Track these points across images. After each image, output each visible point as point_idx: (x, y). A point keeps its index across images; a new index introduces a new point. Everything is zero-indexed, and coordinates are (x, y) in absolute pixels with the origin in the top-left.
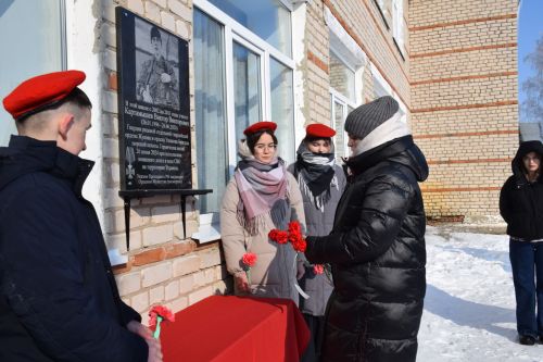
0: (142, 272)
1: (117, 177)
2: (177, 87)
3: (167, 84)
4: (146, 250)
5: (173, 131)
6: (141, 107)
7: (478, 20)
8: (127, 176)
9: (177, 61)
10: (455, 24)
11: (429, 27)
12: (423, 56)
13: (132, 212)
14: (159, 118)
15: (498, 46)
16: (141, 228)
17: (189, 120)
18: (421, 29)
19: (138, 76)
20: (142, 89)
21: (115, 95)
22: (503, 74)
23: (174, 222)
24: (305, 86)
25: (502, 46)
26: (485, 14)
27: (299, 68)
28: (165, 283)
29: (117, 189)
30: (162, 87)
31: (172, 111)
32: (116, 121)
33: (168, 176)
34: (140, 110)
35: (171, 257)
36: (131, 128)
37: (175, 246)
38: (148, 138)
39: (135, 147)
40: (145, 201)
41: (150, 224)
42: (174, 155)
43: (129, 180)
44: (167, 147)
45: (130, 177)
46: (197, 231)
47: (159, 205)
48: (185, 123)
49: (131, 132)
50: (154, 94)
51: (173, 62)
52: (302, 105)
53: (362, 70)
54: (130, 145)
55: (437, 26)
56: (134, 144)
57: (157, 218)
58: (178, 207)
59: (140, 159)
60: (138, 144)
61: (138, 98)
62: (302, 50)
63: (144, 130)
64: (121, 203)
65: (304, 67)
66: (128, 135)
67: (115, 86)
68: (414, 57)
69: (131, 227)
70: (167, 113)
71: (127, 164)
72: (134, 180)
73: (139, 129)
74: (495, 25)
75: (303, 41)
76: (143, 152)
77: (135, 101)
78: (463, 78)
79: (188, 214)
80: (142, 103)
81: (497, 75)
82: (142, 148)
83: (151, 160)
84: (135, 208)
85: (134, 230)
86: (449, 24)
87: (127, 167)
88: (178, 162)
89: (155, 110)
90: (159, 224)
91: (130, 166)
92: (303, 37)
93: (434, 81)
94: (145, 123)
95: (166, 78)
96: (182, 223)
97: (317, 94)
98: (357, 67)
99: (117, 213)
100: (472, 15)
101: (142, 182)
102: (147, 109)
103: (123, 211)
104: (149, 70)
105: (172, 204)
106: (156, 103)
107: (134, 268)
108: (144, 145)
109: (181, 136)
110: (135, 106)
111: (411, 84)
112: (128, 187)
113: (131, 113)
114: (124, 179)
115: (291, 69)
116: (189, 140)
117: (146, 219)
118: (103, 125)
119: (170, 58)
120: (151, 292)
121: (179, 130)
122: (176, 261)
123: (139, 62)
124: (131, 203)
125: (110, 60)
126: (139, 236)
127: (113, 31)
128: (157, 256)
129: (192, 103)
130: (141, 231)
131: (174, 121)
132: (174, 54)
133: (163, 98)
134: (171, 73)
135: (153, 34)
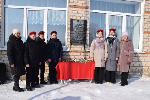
2: (83, 27)
3: (80, 28)
9: (83, 24)
23: (82, 47)
27: (142, 16)
29: (69, 42)
44: (80, 37)
50: (77, 29)
80: (74, 31)
83: (76, 38)
88: (82, 39)
89: (77, 32)
90: (78, 47)
91: (71, 39)
95: (80, 27)
99: (69, 45)
101: (73, 41)
104: (76, 26)
107: (72, 52)
108: (74, 36)
113: (72, 32)
117: (75, 46)
118: (67, 34)
119: (81, 24)
120: (75, 56)
121: (83, 34)
122: (81, 53)
123: (74, 26)
124: (72, 44)
125: (69, 26)
126: (73, 48)
127: (70, 22)
128: (77, 52)
129: (89, 30)
130: (74, 48)
131: (82, 33)
132: (83, 23)
133: (79, 30)
134: (81, 26)
135: (77, 21)
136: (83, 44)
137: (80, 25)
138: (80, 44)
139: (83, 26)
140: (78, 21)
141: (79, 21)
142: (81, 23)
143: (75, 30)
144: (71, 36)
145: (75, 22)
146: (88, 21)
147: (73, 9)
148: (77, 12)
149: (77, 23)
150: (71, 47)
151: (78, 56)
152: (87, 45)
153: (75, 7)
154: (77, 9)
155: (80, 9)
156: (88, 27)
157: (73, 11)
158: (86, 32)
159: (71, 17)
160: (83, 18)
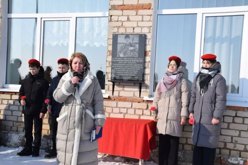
2: (137, 50)
3: (132, 50)
4: (120, 97)
5: (134, 64)
8: (112, 77)
9: (138, 42)
14: (126, 61)
20: (120, 53)
21: (111, 57)
30: (129, 51)
31: (134, 58)
35: (132, 101)
36: (114, 64)
37: (134, 98)
40: (122, 84)
42: (134, 71)
44: (130, 69)
47: (128, 85)
48: (141, 61)
50: (125, 54)
56: (115, 68)
57: (126, 89)
59: (117, 72)
61: (118, 56)
66: (112, 66)
67: (111, 54)
70: (131, 59)
91: (113, 74)
94: (120, 63)
95: (132, 48)
102: (121, 59)
104: (123, 48)
106: (126, 56)
109: (138, 65)
110: (117, 58)
113: (115, 61)
117: (121, 89)
119: (134, 42)
120: (121, 109)
121: (138, 63)
122: (134, 104)
123: (119, 47)
124: (115, 84)
125: (110, 48)
126: (117, 92)
127: (112, 41)
128: (125, 100)
129: (150, 54)
130: (119, 91)
131: (134, 61)
132: (137, 40)
133: (129, 54)
134: (134, 46)
135: (126, 38)
136: (139, 85)
137: (131, 46)
138: (133, 84)
139: (137, 46)
140: (127, 36)
141: (130, 36)
142: (133, 40)
143: (122, 55)
144: (112, 68)
145: (121, 40)
146: (149, 36)
147: (119, 12)
148: (125, 18)
149: (125, 41)
150: (113, 91)
151: (127, 109)
152: (147, 87)
153: (123, 7)
154: (126, 12)
155: (134, 12)
156: (148, 48)
157: (119, 16)
158: (144, 59)
159: (115, 30)
160: (138, 31)
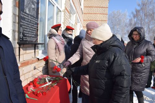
0: (23, 69)
1: (17, 37)
2: (36, 10)
4: (25, 61)
5: (34, 24)
6: (25, 14)
7: (100, 7)
8: (20, 37)
10: (95, 7)
11: (89, 7)
12: (87, 14)
13: (21, 49)
14: (30, 19)
15: (104, 14)
16: (23, 54)
17: (38, 21)
18: (87, 7)
19: (25, 4)
20: (26, 8)
21: (17, 9)
22: (104, 21)
23: (32, 53)
24: (64, 16)
25: (105, 14)
26: (101, 6)
27: (63, 11)
28: (29, 72)
29: (17, 41)
30: (32, 9)
31: (34, 17)
32: (17, 18)
33: (32, 38)
34: (25, 15)
35: (31, 63)
36: (22, 21)
37: (32, 60)
38: (27, 25)
39: (23, 28)
40: (25, 46)
41: (26, 53)
42: (34, 31)
43: (20, 38)
44: (32, 29)
45: (21, 37)
46: (38, 56)
47: (28, 47)
48: (37, 22)
49: (22, 22)
50: (29, 11)
51: (35, 2)
52: (63, 22)
53: (75, 14)
54: (22, 27)
55: (91, 7)
56: (23, 26)
57: (28, 51)
58: (34, 48)
59: (24, 32)
60: (24, 27)
61: (25, 11)
62: (64, 6)
63: (26, 22)
64: (18, 46)
65: (64, 11)
66: (21, 23)
67: (18, 6)
68: (85, 14)
69: (20, 54)
70: (33, 18)
71: (20, 33)
72: (22, 38)
73: (24, 22)
74: (103, 9)
75: (65, 4)
76: (25, 30)
77: (24, 12)
78: (96, 20)
79: (36, 50)
80: (26, 13)
81: (103, 20)
82: (25, 28)
83: (27, 32)
84: (22, 48)
85: (21, 55)
86: (93, 7)
87: (20, 34)
88: (35, 34)
89: (29, 16)
90: (28, 53)
91: (21, 34)
92: (65, 3)
93: (89, 20)
94: (26, 20)
96: (34, 53)
97: (67, 19)
98: (74, 14)
99: (16, 49)
100: (99, 6)
101: (24, 39)
102: (27, 15)
103: (18, 49)
104: (29, 3)
105: (32, 47)
106: (30, 14)
107: (21, 68)
108: (26, 27)
109: (36, 26)
110: (24, 14)
111: (84, 20)
112: (20, 41)
113: (22, 16)
114: (19, 38)
115: (61, 11)
116: (38, 27)
118: (13, 18)
126: (22, 57)
131: (34, 21)
133: (31, 12)
